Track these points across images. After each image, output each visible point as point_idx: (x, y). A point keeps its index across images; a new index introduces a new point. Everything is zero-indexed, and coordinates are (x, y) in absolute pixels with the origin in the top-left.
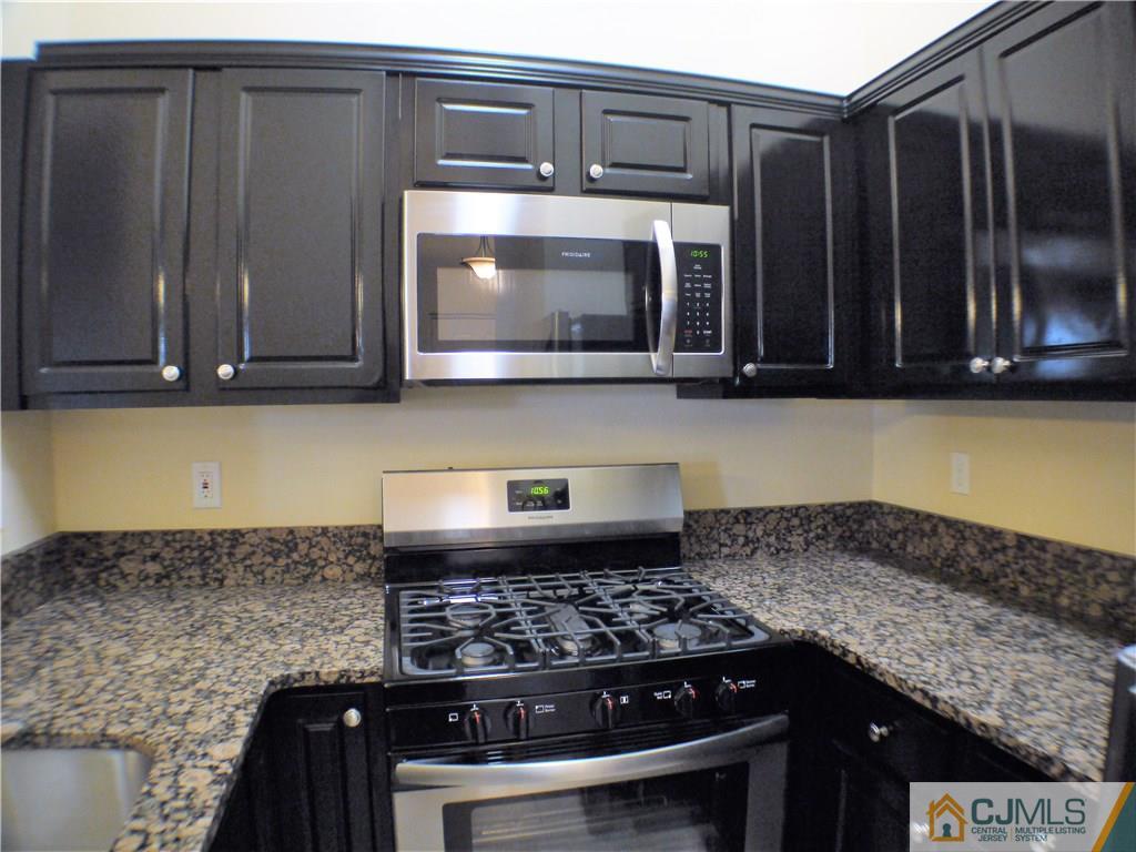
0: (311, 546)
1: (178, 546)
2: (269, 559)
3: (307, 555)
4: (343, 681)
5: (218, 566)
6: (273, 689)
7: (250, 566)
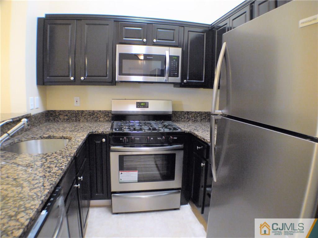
0: (97, 114)
1: (71, 113)
2: (89, 116)
3: (96, 116)
4: (102, 133)
5: (79, 117)
6: (90, 134)
7: (85, 118)
